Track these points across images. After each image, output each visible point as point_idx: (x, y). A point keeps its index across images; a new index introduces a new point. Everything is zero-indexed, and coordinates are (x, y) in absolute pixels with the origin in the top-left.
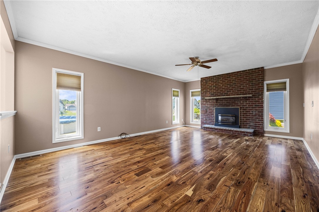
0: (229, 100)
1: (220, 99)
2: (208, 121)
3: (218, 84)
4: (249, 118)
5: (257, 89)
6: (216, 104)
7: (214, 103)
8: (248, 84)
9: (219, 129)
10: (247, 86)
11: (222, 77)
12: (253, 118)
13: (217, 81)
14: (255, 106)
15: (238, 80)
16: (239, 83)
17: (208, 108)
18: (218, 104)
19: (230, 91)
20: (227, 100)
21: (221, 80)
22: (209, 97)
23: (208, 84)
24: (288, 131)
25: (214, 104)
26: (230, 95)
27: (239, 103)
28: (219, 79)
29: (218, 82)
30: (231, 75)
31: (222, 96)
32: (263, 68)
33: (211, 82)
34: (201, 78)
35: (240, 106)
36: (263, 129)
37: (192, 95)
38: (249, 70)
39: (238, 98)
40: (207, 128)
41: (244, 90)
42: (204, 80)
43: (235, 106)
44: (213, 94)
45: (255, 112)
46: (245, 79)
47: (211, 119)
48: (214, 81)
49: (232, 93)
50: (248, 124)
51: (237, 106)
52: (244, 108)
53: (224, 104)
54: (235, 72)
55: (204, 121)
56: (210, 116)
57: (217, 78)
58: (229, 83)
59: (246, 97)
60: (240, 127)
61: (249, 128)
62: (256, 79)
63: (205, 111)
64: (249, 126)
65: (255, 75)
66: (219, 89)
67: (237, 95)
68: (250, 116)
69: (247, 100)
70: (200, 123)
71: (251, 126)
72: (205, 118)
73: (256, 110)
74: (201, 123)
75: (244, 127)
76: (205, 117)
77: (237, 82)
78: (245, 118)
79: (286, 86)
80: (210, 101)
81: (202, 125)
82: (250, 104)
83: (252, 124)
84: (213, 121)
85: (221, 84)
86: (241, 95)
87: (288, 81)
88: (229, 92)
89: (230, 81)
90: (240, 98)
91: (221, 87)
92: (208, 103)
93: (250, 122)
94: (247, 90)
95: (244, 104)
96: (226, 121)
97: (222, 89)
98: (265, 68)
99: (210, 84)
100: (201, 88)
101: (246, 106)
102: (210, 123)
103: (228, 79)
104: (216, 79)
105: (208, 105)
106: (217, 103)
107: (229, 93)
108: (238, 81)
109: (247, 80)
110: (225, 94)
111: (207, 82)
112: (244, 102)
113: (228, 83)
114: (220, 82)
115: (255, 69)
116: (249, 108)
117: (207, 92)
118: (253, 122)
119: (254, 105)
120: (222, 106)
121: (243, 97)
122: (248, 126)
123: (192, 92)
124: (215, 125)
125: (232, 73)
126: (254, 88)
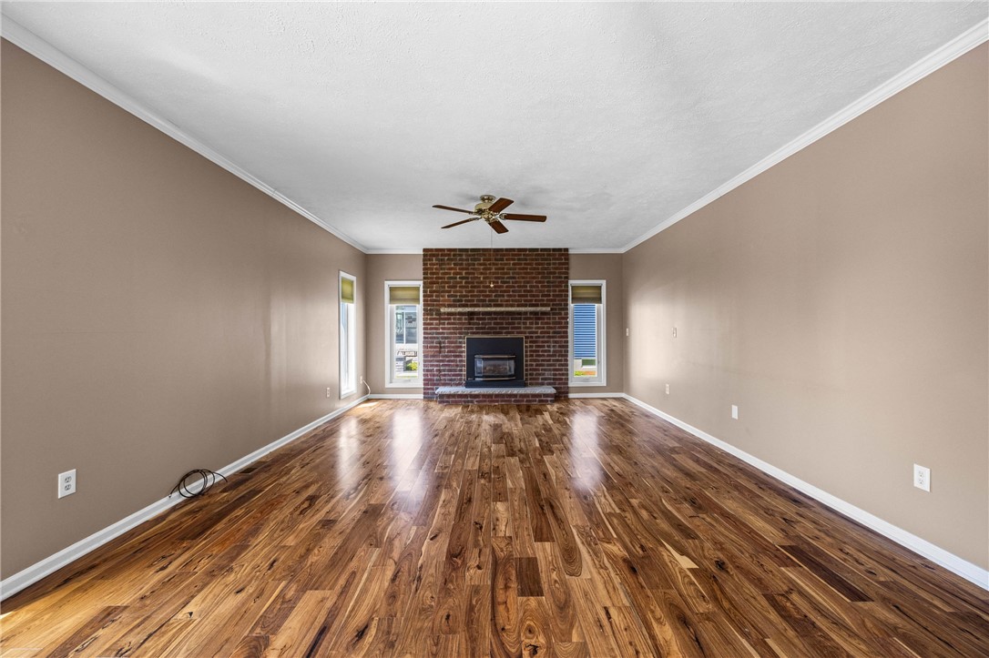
0: (500, 319)
1: (478, 313)
2: (445, 375)
3: (474, 274)
4: (543, 360)
5: (557, 296)
6: (468, 329)
7: (464, 324)
8: (540, 282)
9: (484, 396)
10: (538, 287)
11: (485, 255)
12: (549, 360)
13: (469, 265)
14: (554, 332)
15: (520, 269)
16: (523, 278)
17: (446, 338)
18: (472, 328)
19: (503, 296)
20: (496, 319)
21: (481, 264)
22: (449, 306)
23: (444, 269)
24: (604, 383)
25: (461, 328)
26: (501, 306)
27: (522, 326)
28: (475, 260)
29: (473, 269)
30: (504, 255)
31: (483, 306)
32: (567, 250)
33: (455, 264)
34: (424, 250)
35: (525, 333)
36: (567, 384)
37: (393, 299)
38: (542, 250)
39: (519, 313)
40: (449, 396)
41: (534, 296)
42: (434, 255)
43: (513, 333)
44: (459, 301)
45: (554, 346)
46: (535, 269)
47: (455, 370)
48: (462, 264)
49: (507, 301)
50: (540, 375)
51: (518, 333)
52: (532, 337)
53: (488, 329)
54: (513, 250)
55: (434, 375)
56: (452, 361)
57: (470, 255)
58: (501, 273)
59: (535, 313)
60: (525, 385)
61: (542, 384)
62: (555, 273)
63: (435, 347)
64: (542, 379)
65: (554, 264)
66: (475, 287)
67: (518, 306)
68: (544, 356)
69: (539, 319)
70: (420, 384)
71: (546, 379)
72: (435, 368)
73: (556, 342)
74: (424, 384)
75: (532, 384)
76: (437, 366)
77: (518, 273)
78: (535, 361)
79: (600, 294)
80: (450, 319)
81: (428, 389)
82: (544, 328)
83: (547, 374)
84: (461, 375)
85: (482, 273)
86: (525, 306)
87: (603, 283)
88: (500, 296)
89: (503, 269)
90: (526, 313)
91: (481, 282)
92: (444, 324)
93: (545, 370)
94: (538, 296)
95: (532, 328)
96: (494, 371)
97: (484, 287)
98: (571, 252)
99: (451, 269)
100: (424, 278)
101: (537, 333)
102: (451, 380)
103: (497, 264)
104: (467, 260)
105: (445, 329)
106: (470, 324)
107: (501, 301)
108: (521, 273)
109: (539, 273)
110: (489, 301)
111: (444, 264)
112: (531, 323)
113: (498, 273)
114: (479, 269)
115: (554, 250)
116: (543, 337)
117: (443, 292)
118: (550, 370)
119: (551, 331)
120: (483, 333)
121: (531, 313)
122: (540, 381)
123: (391, 289)
124: (468, 385)
125: (507, 250)
126: (551, 294)
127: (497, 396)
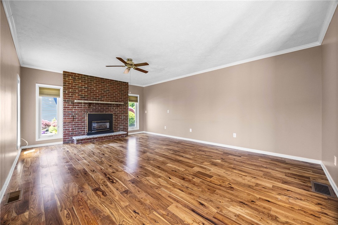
0: (103, 106)
1: (93, 104)
2: (76, 131)
3: (91, 87)
4: (119, 122)
5: (125, 99)
6: (88, 110)
7: (86, 108)
8: (119, 93)
9: (99, 138)
10: (118, 95)
11: (96, 80)
12: (122, 122)
13: (89, 82)
14: (123, 112)
15: (111, 87)
16: (112, 91)
17: (76, 114)
18: (90, 110)
19: (104, 97)
20: (101, 106)
21: (94, 83)
22: (78, 99)
23: (76, 83)
24: (138, 129)
25: (85, 110)
26: (104, 101)
27: (112, 109)
28: (92, 81)
29: (91, 85)
30: (105, 81)
31: (95, 101)
32: (128, 83)
33: (81, 81)
34: (64, 72)
35: (113, 112)
36: (128, 130)
37: (41, 93)
38: (119, 81)
39: (111, 104)
40: (82, 140)
41: (116, 98)
42: (70, 75)
43: (108, 112)
44: (83, 98)
45: (123, 117)
46: (117, 88)
47: (81, 129)
48: (85, 82)
49: (106, 99)
50: (118, 127)
51: (110, 112)
52: (116, 114)
53: (98, 110)
54: (109, 80)
55: (70, 132)
56: (80, 124)
57: (89, 78)
58: (104, 88)
59: (117, 105)
60: (113, 132)
61: (119, 131)
62: (124, 91)
63: (71, 118)
64: (119, 129)
65: (123, 87)
66: (92, 92)
67: (110, 101)
68: (120, 120)
69: (118, 107)
70: (61, 136)
71: (120, 129)
72: (70, 128)
73: (124, 115)
74: (64, 136)
75: (115, 131)
76: (71, 127)
77: (110, 89)
78: (117, 122)
79: (137, 99)
80: (79, 105)
81: (66, 139)
82: (120, 110)
83: (121, 127)
84: (85, 130)
85: (95, 87)
86: (113, 102)
87: (138, 96)
88: (103, 97)
89: (104, 86)
90: (114, 104)
91: (95, 91)
92: (76, 108)
93: (120, 126)
94: (118, 98)
95: (116, 110)
96: (100, 127)
97: (96, 93)
98: (129, 84)
99: (80, 83)
100: (64, 85)
101: (117, 112)
102: (79, 133)
103: (102, 84)
104: (88, 80)
105: (76, 111)
106: (89, 108)
107: (104, 99)
108: (111, 89)
109: (118, 90)
110: (98, 99)
111: (76, 80)
112: (115, 108)
113: (102, 88)
114: (94, 85)
115: (124, 82)
116: (120, 114)
117: (75, 93)
118: (122, 125)
119: (123, 111)
120: (95, 112)
121: (116, 104)
122: (119, 130)
123: (40, 88)
124: (88, 134)
125: (106, 79)
126: (123, 98)
127: (105, 137)
